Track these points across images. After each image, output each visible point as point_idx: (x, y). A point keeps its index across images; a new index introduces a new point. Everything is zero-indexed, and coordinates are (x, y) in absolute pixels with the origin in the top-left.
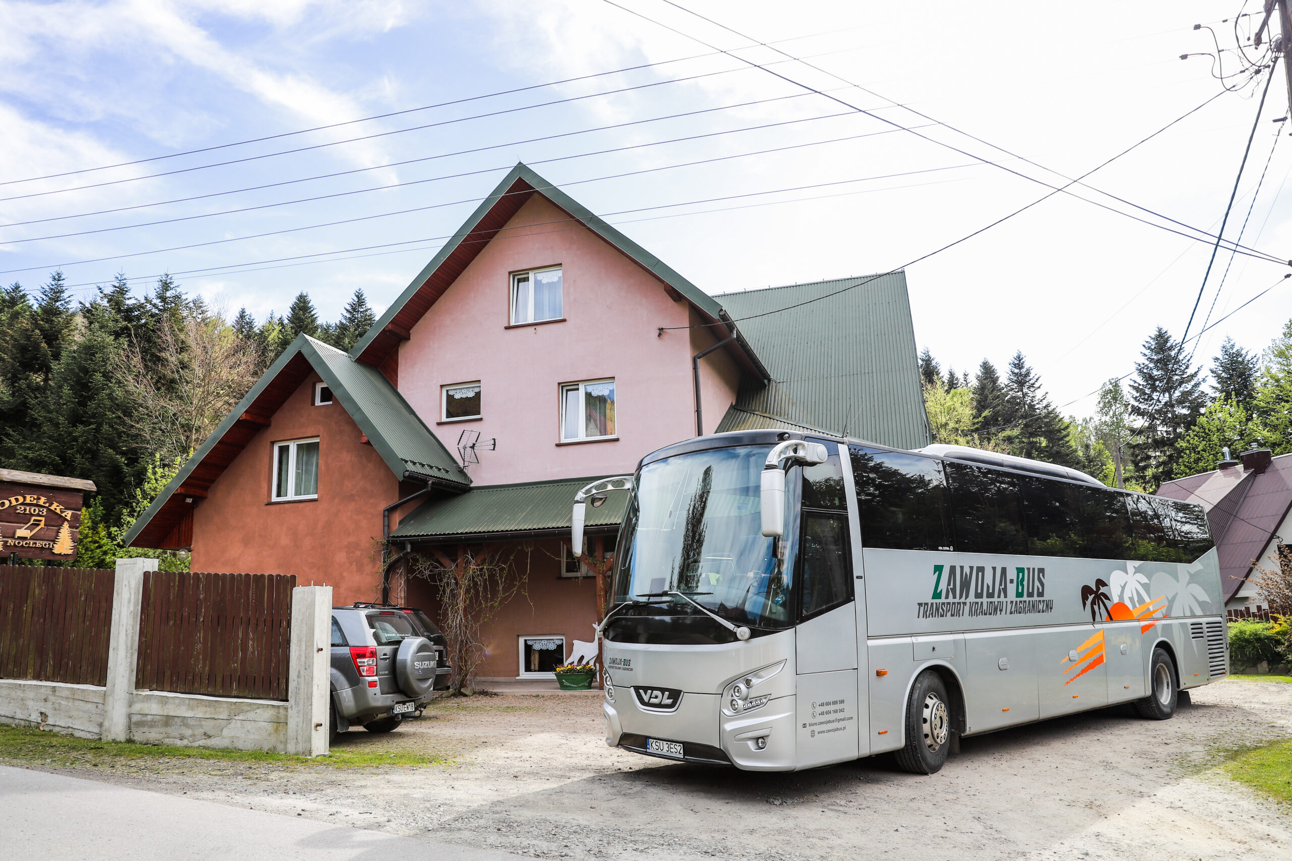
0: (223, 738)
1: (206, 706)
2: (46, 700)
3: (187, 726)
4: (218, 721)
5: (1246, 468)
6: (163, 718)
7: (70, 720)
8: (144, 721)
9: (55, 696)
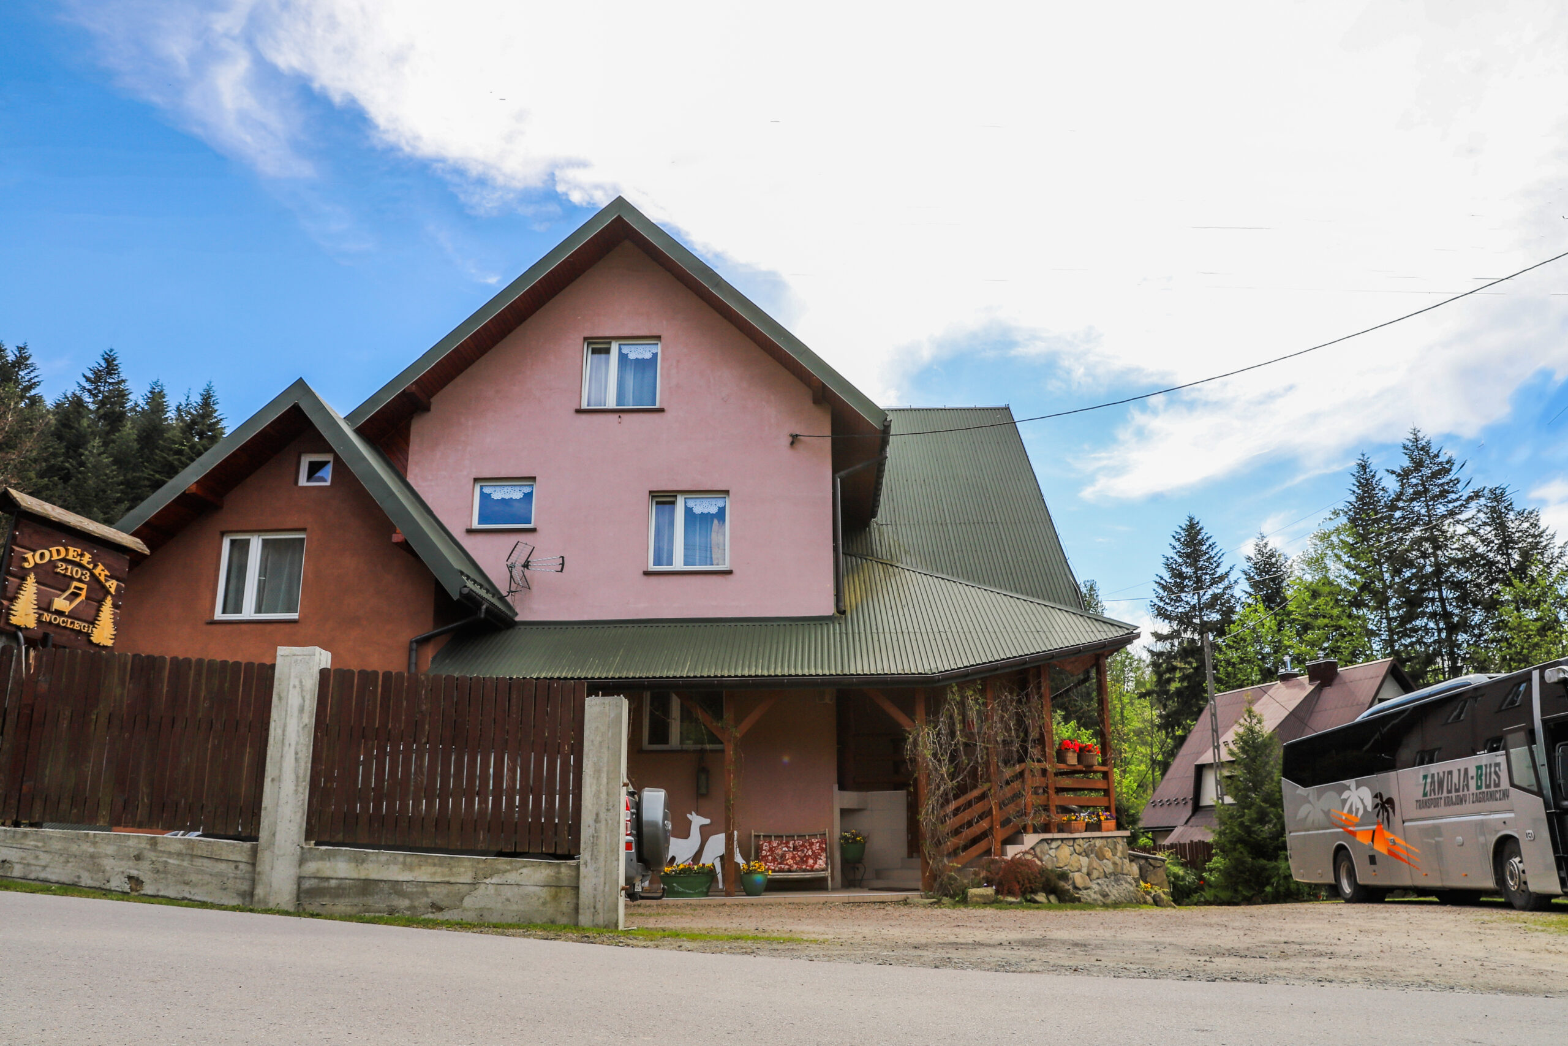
0: (465, 910)
1: (435, 865)
2: (138, 858)
3: (402, 894)
4: (456, 887)
5: (1311, 680)
6: (358, 883)
7: (187, 888)
8: (324, 888)
9: (155, 850)
